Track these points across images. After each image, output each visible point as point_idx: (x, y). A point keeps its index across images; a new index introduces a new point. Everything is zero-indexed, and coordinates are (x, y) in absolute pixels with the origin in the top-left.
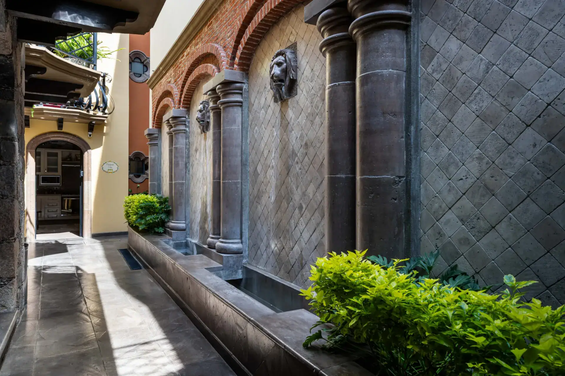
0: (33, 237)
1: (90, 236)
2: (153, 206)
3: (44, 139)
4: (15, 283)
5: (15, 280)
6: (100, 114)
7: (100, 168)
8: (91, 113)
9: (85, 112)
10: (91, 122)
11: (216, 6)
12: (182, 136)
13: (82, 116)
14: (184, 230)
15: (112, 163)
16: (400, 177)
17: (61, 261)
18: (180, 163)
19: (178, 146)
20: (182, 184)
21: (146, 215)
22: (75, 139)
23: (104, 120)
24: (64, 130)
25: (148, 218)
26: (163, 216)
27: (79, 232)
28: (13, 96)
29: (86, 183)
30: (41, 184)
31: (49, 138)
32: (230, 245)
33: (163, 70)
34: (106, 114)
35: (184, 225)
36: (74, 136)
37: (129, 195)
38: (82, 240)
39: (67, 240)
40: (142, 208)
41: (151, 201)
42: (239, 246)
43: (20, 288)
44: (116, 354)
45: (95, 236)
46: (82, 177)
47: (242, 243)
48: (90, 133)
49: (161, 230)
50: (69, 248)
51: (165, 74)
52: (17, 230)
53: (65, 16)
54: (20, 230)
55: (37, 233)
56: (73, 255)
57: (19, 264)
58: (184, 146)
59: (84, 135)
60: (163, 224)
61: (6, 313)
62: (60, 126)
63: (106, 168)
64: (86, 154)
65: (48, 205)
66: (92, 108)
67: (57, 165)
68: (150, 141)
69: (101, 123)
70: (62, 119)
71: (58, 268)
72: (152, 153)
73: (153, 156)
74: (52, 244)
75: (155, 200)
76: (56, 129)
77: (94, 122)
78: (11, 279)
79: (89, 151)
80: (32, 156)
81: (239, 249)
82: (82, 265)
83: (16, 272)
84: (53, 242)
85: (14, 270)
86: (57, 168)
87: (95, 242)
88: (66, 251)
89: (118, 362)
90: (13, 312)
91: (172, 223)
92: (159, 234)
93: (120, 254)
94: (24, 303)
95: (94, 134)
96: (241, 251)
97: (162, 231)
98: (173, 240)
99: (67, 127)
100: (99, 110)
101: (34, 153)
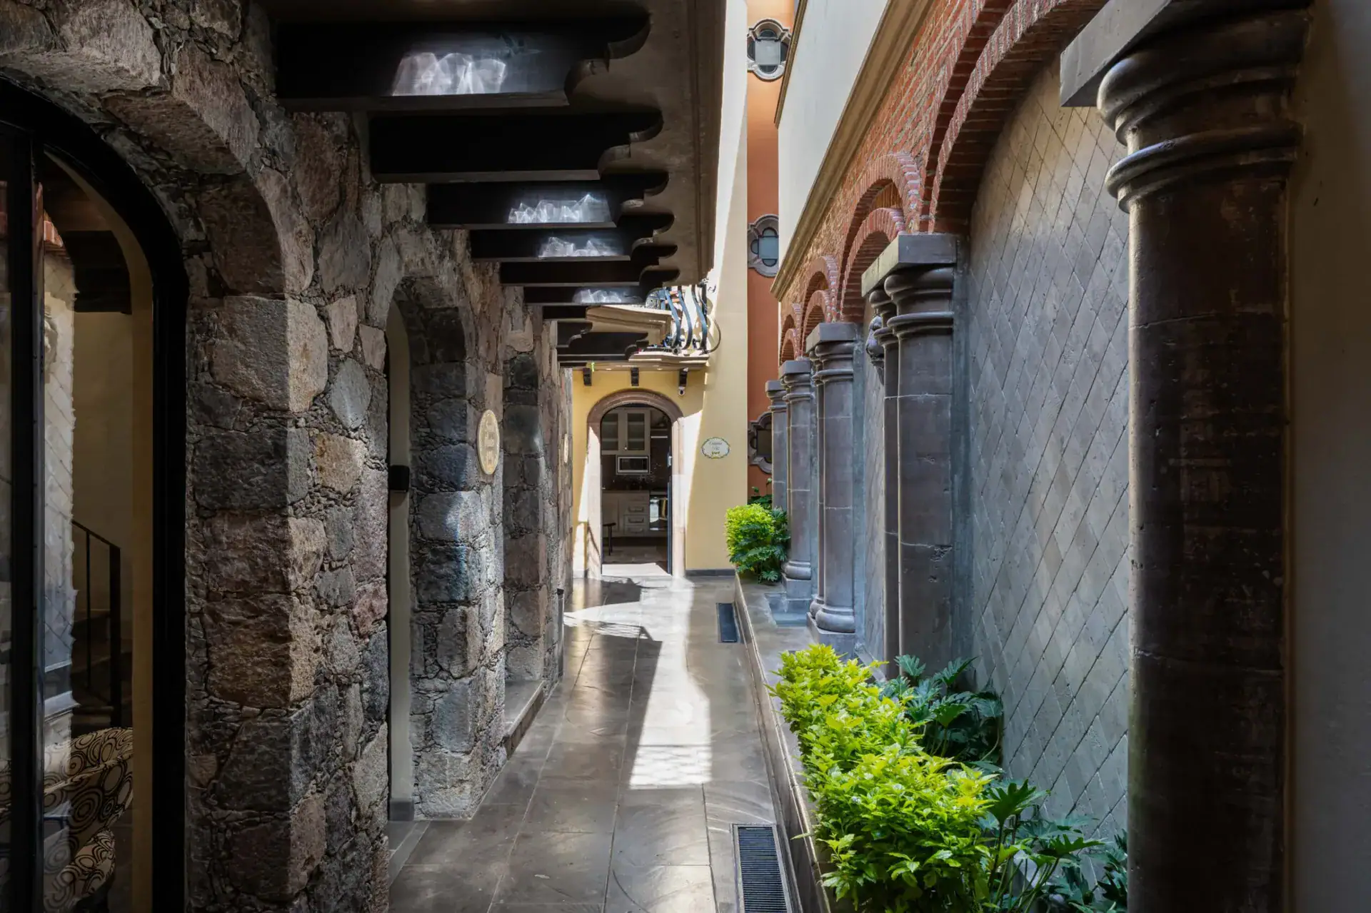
0: (597, 570)
1: (682, 573)
2: (764, 530)
3: (613, 403)
4: (541, 645)
5: (541, 639)
6: (696, 353)
7: (698, 448)
8: (682, 353)
9: (671, 354)
10: (681, 371)
11: (830, 195)
12: (804, 408)
13: (666, 362)
14: (809, 579)
15: (718, 440)
16: (942, 547)
17: (624, 617)
18: (802, 457)
19: (797, 426)
20: (805, 494)
21: (750, 547)
22: (659, 400)
23: (704, 364)
24: (641, 385)
25: (751, 554)
26: (777, 551)
27: (666, 565)
28: (536, 399)
29: (675, 477)
30: (620, 471)
31: (619, 401)
32: (835, 616)
33: (788, 272)
34: (706, 352)
35: (808, 570)
36: (657, 394)
37: (749, 503)
38: (671, 580)
39: (647, 579)
40: (744, 534)
41: (762, 521)
42: (849, 619)
43: (549, 651)
44: (640, 752)
45: (691, 575)
46: (671, 467)
47: (854, 614)
48: (682, 388)
49: (772, 576)
50: (643, 594)
51: (792, 280)
52: (543, 574)
53: (586, 296)
54: (550, 572)
55: (604, 562)
56: (645, 607)
57: (548, 619)
58: (808, 426)
59: (671, 392)
60: (776, 565)
61: (531, 681)
62: (635, 382)
63: (708, 449)
64: (675, 426)
65: (630, 511)
66: (684, 344)
67: (642, 435)
68: (774, 404)
69: (700, 369)
70: (637, 369)
71: (617, 627)
72: (777, 427)
73: (777, 432)
74: (622, 584)
75: (768, 519)
76: (630, 386)
77: (686, 370)
78: (536, 637)
79: (680, 419)
80: (596, 433)
81: (849, 624)
82: (652, 626)
83: (541, 629)
84: (625, 581)
85: (539, 627)
86: (643, 443)
87: (686, 587)
88: (636, 598)
89: (638, 761)
90: (537, 682)
91: (791, 565)
92: (771, 584)
93: (715, 614)
94: (557, 674)
95: (690, 389)
96: (851, 628)
97: (773, 578)
98: (788, 596)
99: (647, 380)
100: (695, 346)
101: (598, 428)
